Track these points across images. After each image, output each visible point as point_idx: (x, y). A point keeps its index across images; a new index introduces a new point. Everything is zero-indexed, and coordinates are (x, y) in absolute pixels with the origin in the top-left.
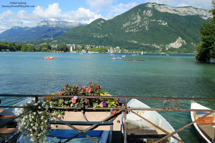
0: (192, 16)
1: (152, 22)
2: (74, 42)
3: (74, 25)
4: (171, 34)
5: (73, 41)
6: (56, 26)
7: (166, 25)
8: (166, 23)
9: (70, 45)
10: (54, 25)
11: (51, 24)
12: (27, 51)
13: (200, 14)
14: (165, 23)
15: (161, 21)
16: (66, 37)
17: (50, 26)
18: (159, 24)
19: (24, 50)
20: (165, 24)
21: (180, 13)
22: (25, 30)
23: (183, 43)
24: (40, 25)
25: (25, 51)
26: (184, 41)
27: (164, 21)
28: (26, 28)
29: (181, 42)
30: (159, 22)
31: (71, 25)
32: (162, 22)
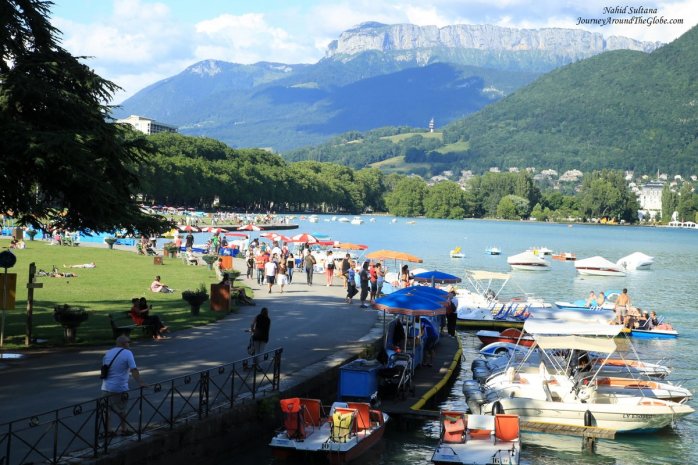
2: (576, 153)
3: (542, 46)
5: (570, 147)
6: (432, 58)
9: (550, 172)
10: (422, 49)
11: (408, 45)
12: (422, 213)
16: (522, 123)
17: (400, 58)
19: (405, 208)
22: (258, 81)
24: (340, 49)
25: (410, 214)
28: (263, 66)
31: (524, 46)
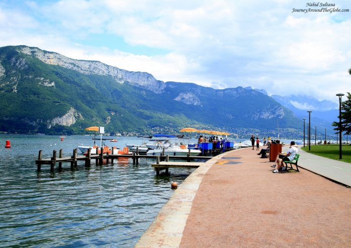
0: (100, 76)
1: (25, 78)
4: (58, 102)
7: (53, 86)
8: (53, 84)
13: (112, 75)
14: (50, 82)
15: (42, 79)
18: (40, 83)
20: (50, 85)
21: (82, 69)
23: (77, 118)
26: (80, 114)
27: (48, 80)
29: (75, 116)
30: (40, 81)
32: (45, 82)
